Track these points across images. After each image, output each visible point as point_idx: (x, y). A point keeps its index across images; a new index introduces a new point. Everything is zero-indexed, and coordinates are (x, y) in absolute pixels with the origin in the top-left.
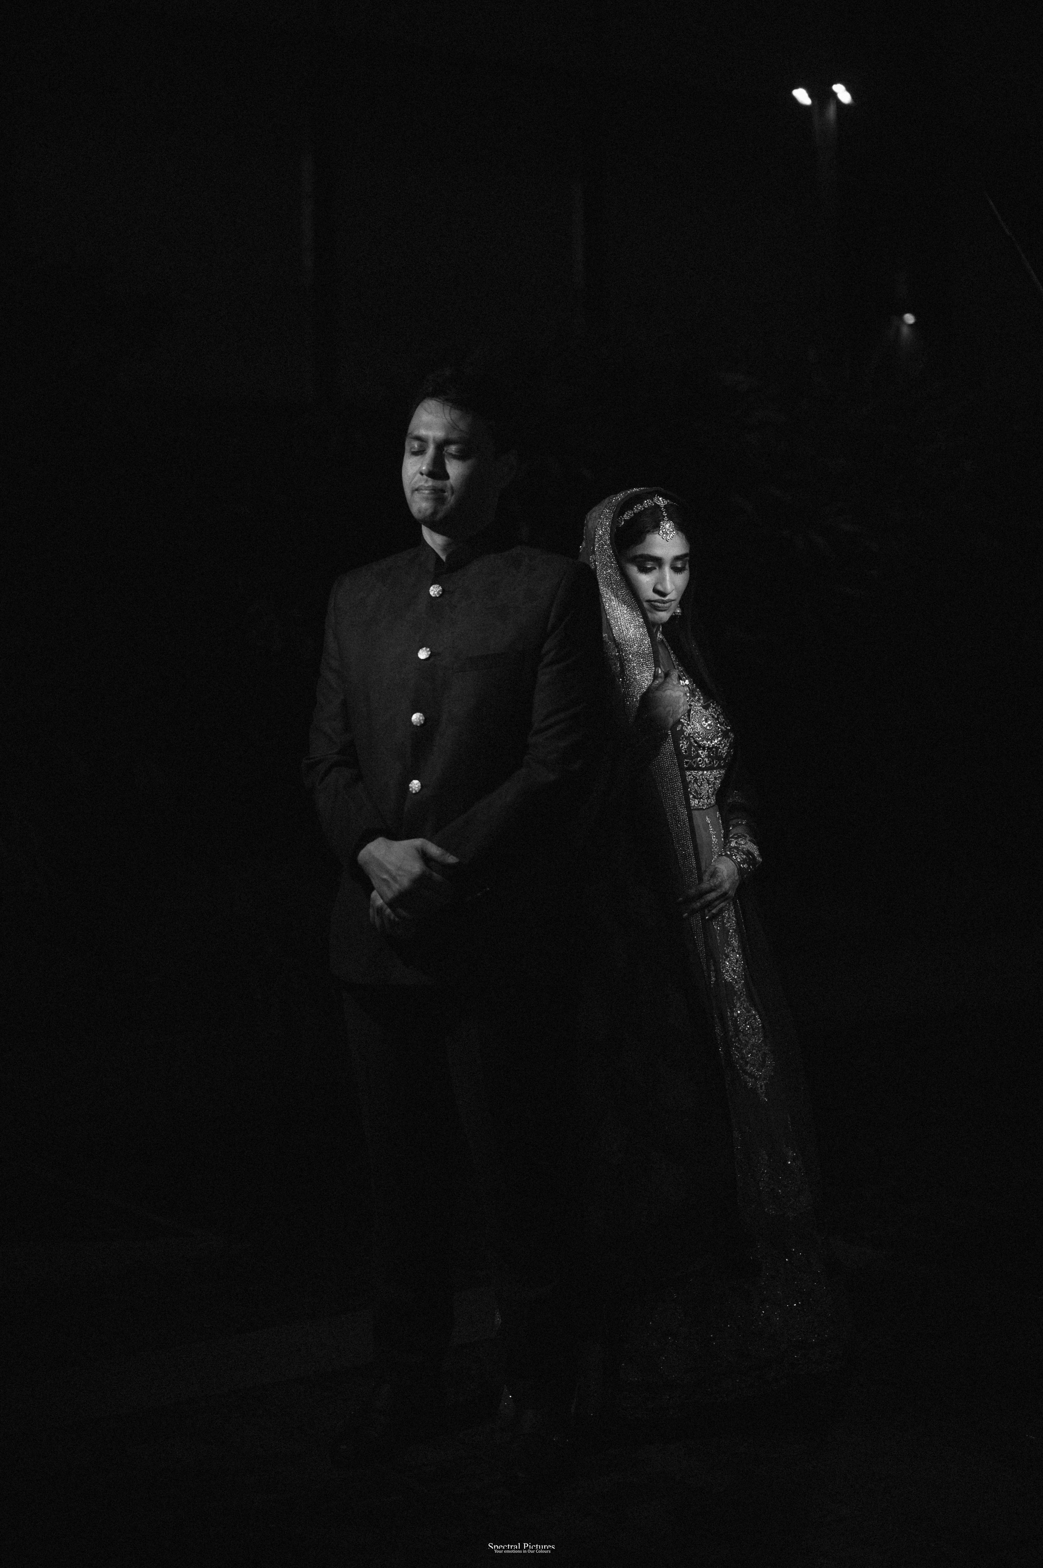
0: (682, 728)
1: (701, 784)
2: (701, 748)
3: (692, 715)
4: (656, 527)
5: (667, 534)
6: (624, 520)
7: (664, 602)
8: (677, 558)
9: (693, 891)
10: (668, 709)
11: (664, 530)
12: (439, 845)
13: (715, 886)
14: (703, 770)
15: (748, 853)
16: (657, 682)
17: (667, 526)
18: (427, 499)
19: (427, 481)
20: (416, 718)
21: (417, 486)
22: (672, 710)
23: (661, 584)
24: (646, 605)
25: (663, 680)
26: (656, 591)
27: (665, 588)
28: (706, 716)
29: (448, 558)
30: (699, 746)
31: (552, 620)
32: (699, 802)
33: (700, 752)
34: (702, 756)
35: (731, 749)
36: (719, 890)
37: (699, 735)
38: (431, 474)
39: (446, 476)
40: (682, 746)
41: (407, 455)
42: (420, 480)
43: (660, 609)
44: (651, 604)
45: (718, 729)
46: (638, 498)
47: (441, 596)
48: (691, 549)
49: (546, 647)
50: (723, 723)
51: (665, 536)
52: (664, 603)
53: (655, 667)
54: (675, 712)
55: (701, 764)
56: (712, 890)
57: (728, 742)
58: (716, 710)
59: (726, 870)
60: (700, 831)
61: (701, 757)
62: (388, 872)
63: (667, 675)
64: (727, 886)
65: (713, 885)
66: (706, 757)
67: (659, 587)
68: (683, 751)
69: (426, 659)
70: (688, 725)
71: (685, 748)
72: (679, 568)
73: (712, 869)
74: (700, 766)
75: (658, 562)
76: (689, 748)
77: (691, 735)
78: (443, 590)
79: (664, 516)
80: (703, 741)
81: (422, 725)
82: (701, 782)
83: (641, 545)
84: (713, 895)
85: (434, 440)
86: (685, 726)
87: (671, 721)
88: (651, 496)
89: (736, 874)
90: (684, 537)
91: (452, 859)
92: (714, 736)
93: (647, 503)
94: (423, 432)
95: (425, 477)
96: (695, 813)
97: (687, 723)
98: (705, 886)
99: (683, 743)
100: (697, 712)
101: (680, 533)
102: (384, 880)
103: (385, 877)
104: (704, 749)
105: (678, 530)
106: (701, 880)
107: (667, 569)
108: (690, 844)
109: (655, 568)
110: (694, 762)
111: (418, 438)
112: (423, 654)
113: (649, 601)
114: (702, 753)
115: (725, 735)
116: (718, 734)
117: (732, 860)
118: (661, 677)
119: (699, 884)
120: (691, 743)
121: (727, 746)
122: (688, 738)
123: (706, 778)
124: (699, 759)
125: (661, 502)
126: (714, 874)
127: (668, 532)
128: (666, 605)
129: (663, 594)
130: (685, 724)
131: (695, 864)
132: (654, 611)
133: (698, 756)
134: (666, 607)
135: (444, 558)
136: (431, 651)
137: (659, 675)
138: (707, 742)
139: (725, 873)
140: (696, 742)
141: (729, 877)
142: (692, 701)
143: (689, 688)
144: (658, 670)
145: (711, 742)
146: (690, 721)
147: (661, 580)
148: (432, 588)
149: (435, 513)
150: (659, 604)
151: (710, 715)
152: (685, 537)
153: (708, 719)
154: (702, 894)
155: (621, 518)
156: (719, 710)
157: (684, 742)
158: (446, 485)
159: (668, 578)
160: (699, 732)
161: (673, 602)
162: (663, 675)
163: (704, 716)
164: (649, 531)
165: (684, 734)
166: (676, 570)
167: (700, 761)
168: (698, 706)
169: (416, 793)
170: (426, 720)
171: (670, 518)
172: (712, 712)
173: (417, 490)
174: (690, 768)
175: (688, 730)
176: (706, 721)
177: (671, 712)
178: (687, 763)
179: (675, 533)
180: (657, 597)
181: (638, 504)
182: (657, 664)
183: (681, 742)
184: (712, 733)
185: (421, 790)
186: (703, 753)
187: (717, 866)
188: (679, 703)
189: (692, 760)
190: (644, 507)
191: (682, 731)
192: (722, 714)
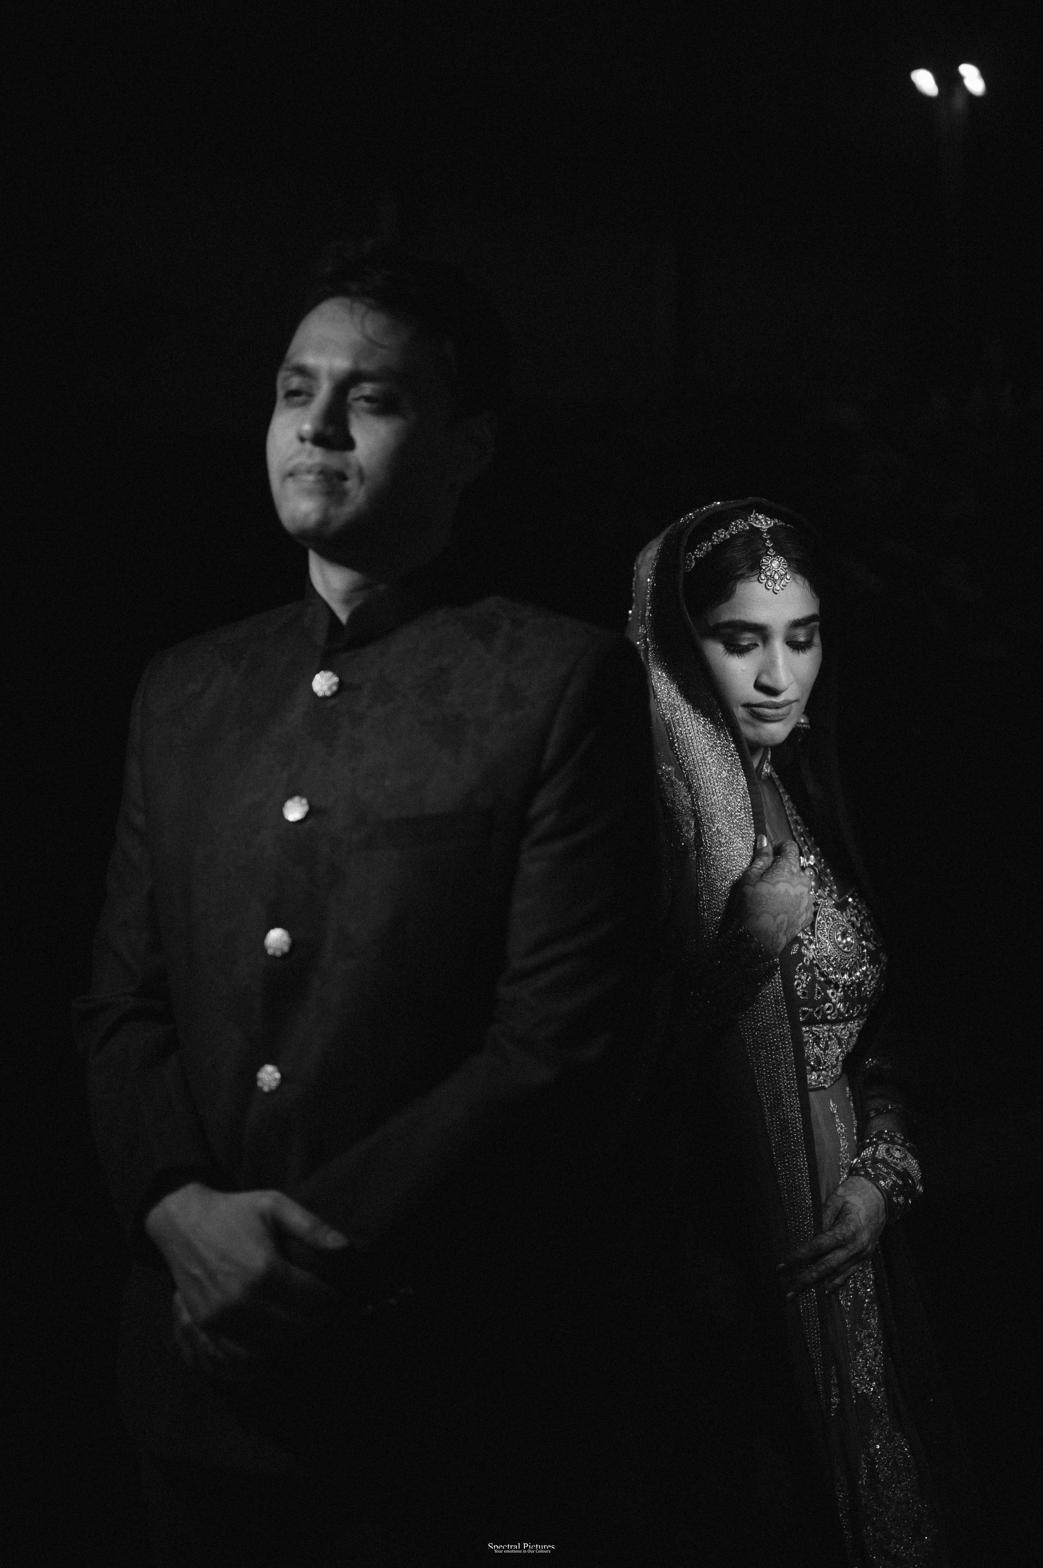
0: (799, 950)
1: (827, 1045)
2: (832, 986)
3: (819, 923)
4: (755, 567)
5: (775, 581)
6: (696, 558)
7: (777, 706)
8: (797, 624)
9: (804, 1250)
10: (781, 918)
11: (768, 574)
12: (308, 1205)
13: (844, 1240)
14: (832, 1023)
15: (904, 1175)
16: (761, 863)
17: (775, 564)
18: (310, 493)
19: (310, 454)
20: (276, 938)
21: (289, 466)
22: (786, 920)
23: (769, 673)
24: (741, 713)
25: (771, 859)
26: (759, 686)
27: (777, 681)
28: (843, 926)
29: (352, 617)
30: (829, 982)
31: (551, 752)
32: (819, 1077)
33: (830, 992)
34: (834, 1001)
35: (882, 983)
36: (851, 1247)
37: (828, 962)
38: (319, 440)
39: (349, 444)
40: (798, 985)
41: (280, 403)
42: (298, 453)
43: (769, 719)
44: (752, 711)
45: (863, 949)
46: (721, 520)
47: (335, 695)
48: (822, 607)
49: (539, 804)
50: (871, 936)
51: (770, 583)
52: (777, 708)
53: (756, 832)
54: (792, 924)
55: (830, 1014)
56: (839, 1245)
57: (877, 971)
58: (859, 912)
59: (864, 1209)
60: (821, 1131)
61: (831, 1002)
62: (201, 1261)
63: (778, 851)
64: (865, 1237)
65: (840, 1238)
66: (840, 1001)
67: (765, 680)
68: (799, 993)
69: (299, 822)
70: (811, 942)
71: (802, 988)
72: (801, 643)
73: (839, 1204)
74: (829, 1017)
75: (762, 632)
76: (811, 986)
77: (815, 962)
78: (340, 684)
79: (768, 548)
80: (835, 974)
81: (285, 956)
82: (827, 1042)
83: (726, 604)
84: (840, 1255)
85: (331, 375)
86: (805, 945)
87: (783, 940)
88: (744, 512)
89: (880, 1214)
90: (807, 584)
91: (333, 1239)
92: (855, 963)
93: (738, 526)
94: (310, 360)
95: (308, 445)
96: (812, 1095)
97: (809, 939)
98: (826, 1240)
99: (800, 978)
100: (828, 919)
101: (798, 577)
102: (195, 1279)
103: (197, 1271)
104: (836, 987)
105: (795, 572)
106: (819, 1229)
107: (778, 645)
108: (803, 1162)
109: (757, 645)
110: (818, 1012)
111: (302, 371)
112: (294, 811)
113: (748, 706)
114: (833, 994)
115: (874, 959)
116: (863, 958)
117: (878, 1187)
118: (767, 854)
119: (815, 1235)
120: (814, 977)
121: (876, 979)
122: (809, 969)
123: (836, 1036)
124: (827, 1005)
125: (763, 523)
126: (841, 1214)
127: (776, 577)
128: (780, 711)
129: (772, 692)
130: (806, 942)
131: (811, 1199)
132: (758, 723)
133: (827, 999)
134: (782, 715)
135: (343, 616)
136: (310, 804)
137: (765, 851)
138: (843, 975)
139: (862, 1215)
140: (822, 974)
141: (869, 1219)
142: (820, 897)
143: (815, 871)
144: (761, 841)
145: (850, 976)
146: (813, 934)
147: (769, 666)
148: (318, 677)
149: (324, 522)
150: (767, 711)
151: (849, 921)
152: (810, 585)
153: (847, 932)
154: (819, 1255)
155: (689, 556)
156: (864, 912)
157: (803, 977)
158: (348, 465)
159: (780, 661)
160: (830, 956)
161: (793, 704)
162: (770, 850)
163: (839, 926)
164: (742, 577)
165: (803, 962)
166: (794, 645)
167: (829, 1008)
168: (829, 910)
169: (272, 1093)
170: (293, 945)
171: (780, 551)
172: (851, 916)
173: (291, 474)
174: (811, 1021)
175: (810, 953)
176: (844, 936)
177: (785, 925)
178: (804, 1013)
179: (788, 577)
180: (762, 698)
181: (719, 529)
182: (760, 830)
183: (797, 977)
184: (852, 958)
185: (279, 1088)
186: (835, 996)
187: (848, 1199)
188: (799, 908)
189: (814, 1009)
190: (730, 534)
191: (800, 956)
192: (867, 918)
